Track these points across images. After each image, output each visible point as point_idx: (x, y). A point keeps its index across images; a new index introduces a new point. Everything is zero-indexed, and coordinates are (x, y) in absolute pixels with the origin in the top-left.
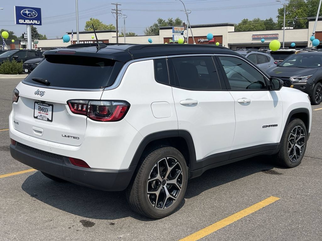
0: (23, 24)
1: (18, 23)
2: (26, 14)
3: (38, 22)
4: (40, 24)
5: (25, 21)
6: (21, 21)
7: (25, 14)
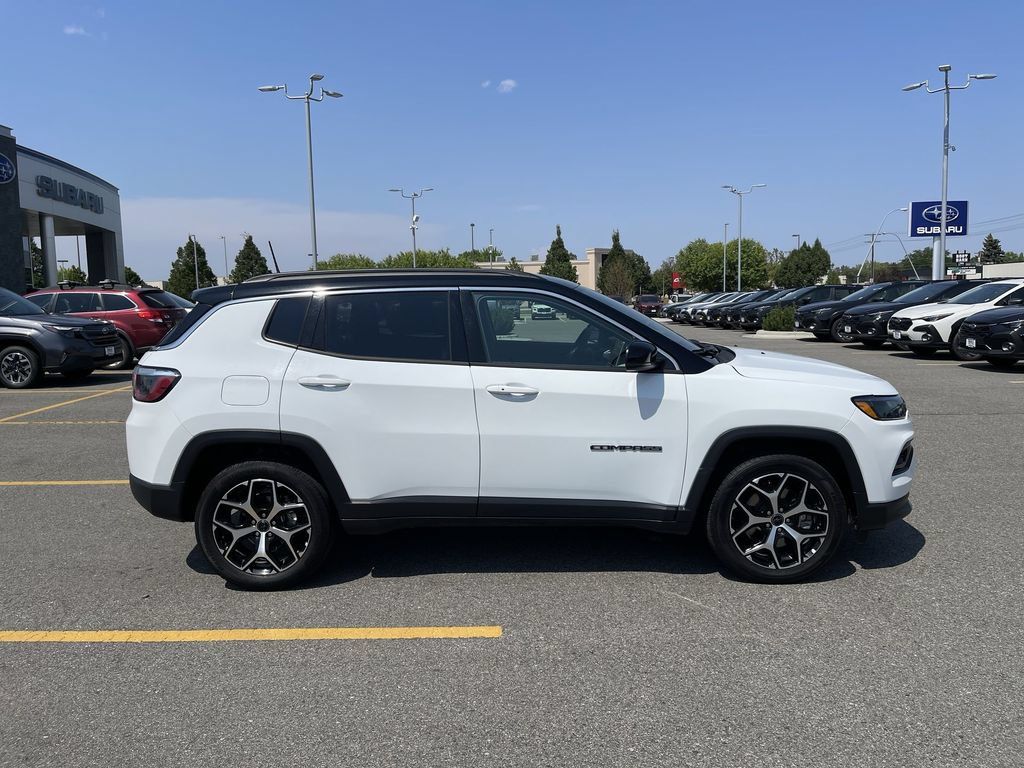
0: (925, 235)
1: (914, 233)
2: (934, 215)
3: (959, 229)
4: (964, 233)
5: (929, 230)
6: (920, 230)
7: (932, 217)
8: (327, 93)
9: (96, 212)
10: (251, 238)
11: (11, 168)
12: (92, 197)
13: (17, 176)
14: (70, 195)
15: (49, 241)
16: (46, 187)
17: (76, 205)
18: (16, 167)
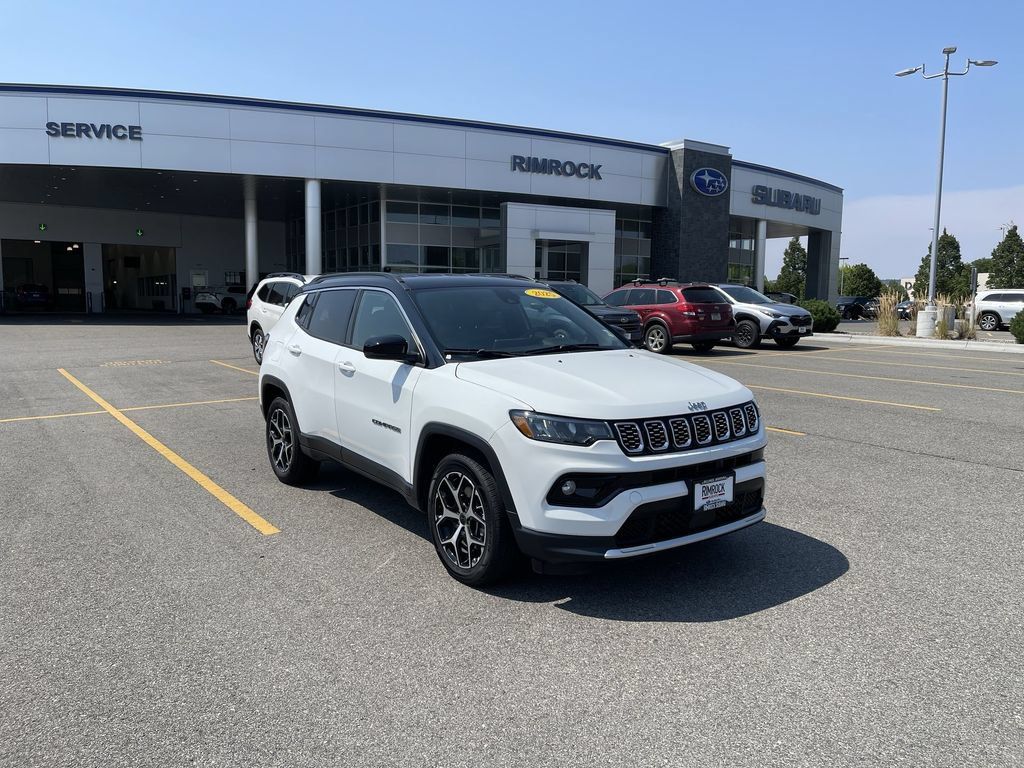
8: (975, 63)
9: (812, 213)
10: (1015, 228)
11: (724, 183)
12: (808, 199)
13: (729, 187)
14: (785, 200)
15: (760, 243)
16: (761, 195)
17: (790, 208)
18: (729, 180)
